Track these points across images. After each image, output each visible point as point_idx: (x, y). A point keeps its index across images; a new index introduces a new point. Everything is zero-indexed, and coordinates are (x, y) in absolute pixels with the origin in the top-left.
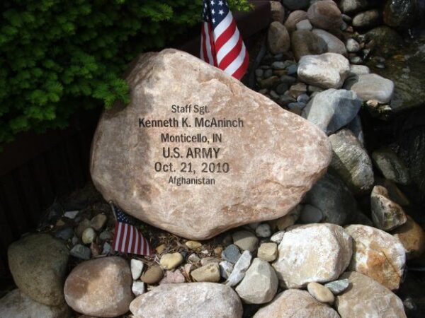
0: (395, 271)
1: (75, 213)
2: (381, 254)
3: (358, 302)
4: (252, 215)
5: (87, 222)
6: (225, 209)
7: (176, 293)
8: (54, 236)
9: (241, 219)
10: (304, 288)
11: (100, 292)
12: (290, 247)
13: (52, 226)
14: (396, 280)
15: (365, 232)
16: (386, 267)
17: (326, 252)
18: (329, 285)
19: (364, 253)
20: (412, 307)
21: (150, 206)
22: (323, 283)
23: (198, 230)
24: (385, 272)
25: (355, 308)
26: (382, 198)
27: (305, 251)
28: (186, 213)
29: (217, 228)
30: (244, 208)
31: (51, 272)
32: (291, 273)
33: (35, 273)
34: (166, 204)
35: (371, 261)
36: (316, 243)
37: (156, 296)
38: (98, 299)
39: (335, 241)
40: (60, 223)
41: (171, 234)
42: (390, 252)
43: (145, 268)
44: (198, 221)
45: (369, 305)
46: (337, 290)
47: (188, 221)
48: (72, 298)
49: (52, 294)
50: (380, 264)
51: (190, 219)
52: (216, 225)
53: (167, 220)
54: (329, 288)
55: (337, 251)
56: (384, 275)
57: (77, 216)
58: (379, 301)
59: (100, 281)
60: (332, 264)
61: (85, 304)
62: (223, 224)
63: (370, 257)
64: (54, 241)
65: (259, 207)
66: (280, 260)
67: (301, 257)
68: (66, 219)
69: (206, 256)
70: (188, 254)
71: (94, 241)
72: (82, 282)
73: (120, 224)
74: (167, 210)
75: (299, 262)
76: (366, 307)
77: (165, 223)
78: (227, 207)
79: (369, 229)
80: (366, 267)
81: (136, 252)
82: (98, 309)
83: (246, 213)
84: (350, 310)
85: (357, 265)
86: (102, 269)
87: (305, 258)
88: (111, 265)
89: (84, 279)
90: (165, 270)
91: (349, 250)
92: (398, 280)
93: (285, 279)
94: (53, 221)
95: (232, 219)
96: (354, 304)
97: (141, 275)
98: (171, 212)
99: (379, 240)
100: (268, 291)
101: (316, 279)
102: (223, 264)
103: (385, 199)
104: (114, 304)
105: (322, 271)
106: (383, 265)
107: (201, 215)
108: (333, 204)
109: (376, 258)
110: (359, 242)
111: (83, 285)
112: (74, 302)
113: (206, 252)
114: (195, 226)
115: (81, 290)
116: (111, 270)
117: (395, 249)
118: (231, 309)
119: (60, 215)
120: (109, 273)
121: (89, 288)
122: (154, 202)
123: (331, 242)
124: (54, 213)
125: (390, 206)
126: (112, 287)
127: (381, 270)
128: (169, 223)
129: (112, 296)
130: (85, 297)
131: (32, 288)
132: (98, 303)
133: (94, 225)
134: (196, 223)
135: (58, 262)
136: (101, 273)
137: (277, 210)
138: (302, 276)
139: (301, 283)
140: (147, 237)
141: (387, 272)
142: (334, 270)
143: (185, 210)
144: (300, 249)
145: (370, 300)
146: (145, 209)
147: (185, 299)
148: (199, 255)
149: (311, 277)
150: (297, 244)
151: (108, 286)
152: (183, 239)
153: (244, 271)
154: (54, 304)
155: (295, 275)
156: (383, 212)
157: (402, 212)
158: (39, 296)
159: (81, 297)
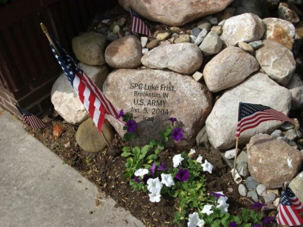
0: (289, 39)
1: (108, 20)
2: (281, 29)
3: (267, 51)
4: (207, 8)
5: (115, 23)
6: (192, 4)
7: (166, 48)
8: (97, 32)
9: (201, 10)
10: (237, 45)
11: (125, 52)
12: (228, 26)
13: (95, 28)
14: (290, 45)
15: (272, 20)
16: (284, 37)
17: (248, 25)
18: (251, 43)
19: (271, 30)
20: (300, 63)
21: (150, 6)
22: (248, 42)
23: (177, 18)
24: (283, 40)
25: (265, 54)
26: (284, 8)
27: (237, 26)
28: (170, 8)
29: (188, 15)
30: (202, 3)
31: (97, 45)
32: (229, 39)
33: (89, 47)
34: (159, 3)
35: (275, 33)
36: (243, 22)
37: (156, 51)
38: (123, 56)
39: (254, 20)
40: (100, 26)
41: (162, 24)
42: (286, 28)
43: (148, 41)
44: (177, 12)
45: (273, 52)
46: (255, 46)
47: (172, 12)
48: (109, 57)
49: (99, 57)
50: (280, 36)
51: (172, 11)
52: (187, 14)
53: (160, 13)
54: (251, 45)
55: (255, 25)
56: (283, 41)
57: (109, 22)
58: (279, 51)
59: (125, 46)
60: (252, 31)
61: (117, 59)
62: (191, 13)
63: (275, 31)
64: (98, 34)
65: (210, 2)
66: (223, 34)
67: (235, 30)
68: (103, 24)
69: (182, 34)
70: (172, 33)
71: (120, 31)
72: (115, 48)
73: (134, 18)
74: (160, 7)
75: (234, 33)
76: (271, 53)
77: (159, 15)
78: (193, 3)
79: (275, 19)
80: (272, 37)
81: (143, 33)
82: (124, 61)
83: (203, 6)
84: (262, 55)
85: (267, 37)
86: (125, 40)
87: (237, 30)
88: (130, 38)
89: (116, 46)
90: (160, 41)
91: (262, 27)
92: (291, 45)
93: (226, 43)
94: (96, 25)
95: (196, 10)
96: (264, 52)
97: (147, 44)
98: (162, 8)
99: (280, 23)
100: (216, 45)
101: (243, 40)
102: (192, 36)
103: (286, 8)
104: (133, 58)
105: (246, 35)
106: (282, 36)
107: (179, 8)
108: (253, 5)
109: (278, 32)
110: (269, 25)
111: (115, 50)
112: (111, 59)
113: (182, 32)
114: (176, 15)
115: (114, 52)
116: (130, 41)
117: (289, 27)
118: (196, 53)
119: (99, 22)
120: (129, 42)
121: (119, 50)
122: (152, 3)
123: (251, 20)
124: (96, 21)
125: (289, 11)
126: (131, 49)
127: (281, 39)
128: (161, 15)
129: (131, 53)
130: (117, 55)
131: (87, 56)
132: (124, 58)
133: (119, 23)
134: (176, 14)
135: (101, 41)
136: (125, 42)
137: (221, 4)
138: (236, 40)
139: (235, 44)
140: (149, 27)
141: (285, 40)
142: (253, 35)
143: (170, 6)
144: (234, 26)
145: (274, 50)
146: (147, 8)
147: (171, 50)
148: (179, 34)
149: (240, 39)
150: (233, 24)
151: (129, 48)
152: (169, 26)
153: (203, 37)
154: (99, 64)
155: (231, 40)
156: (285, 15)
157: (296, 15)
158: (91, 60)
159: (115, 55)
